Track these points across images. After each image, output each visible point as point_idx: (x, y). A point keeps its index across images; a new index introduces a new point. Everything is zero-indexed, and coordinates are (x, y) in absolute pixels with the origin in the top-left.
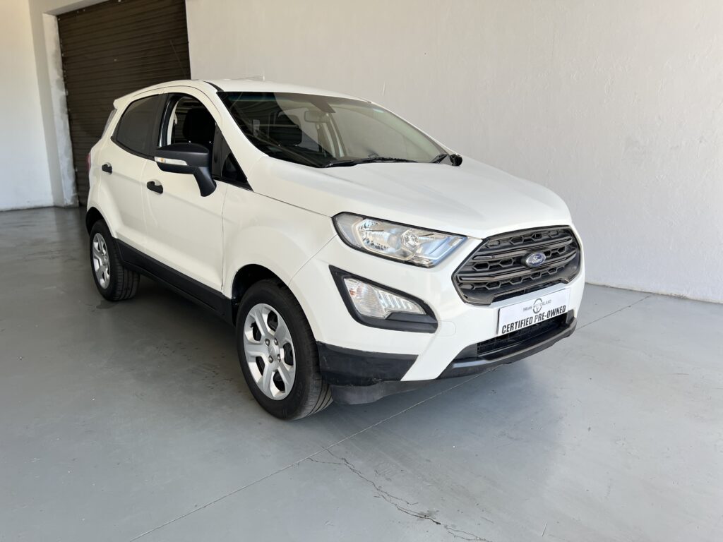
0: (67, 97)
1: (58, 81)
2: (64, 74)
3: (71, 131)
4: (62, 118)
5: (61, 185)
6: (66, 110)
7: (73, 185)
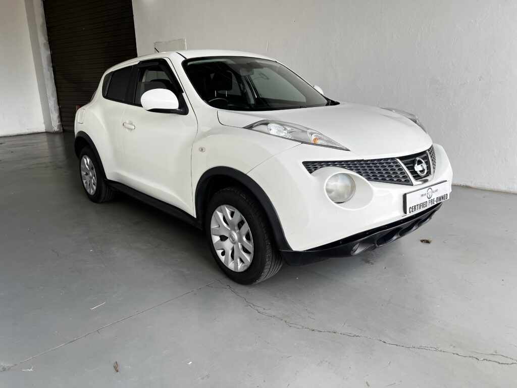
0: (51, 55)
1: (45, 44)
2: (49, 39)
3: (55, 79)
4: (48, 69)
5: (50, 117)
6: (51, 64)
7: (59, 117)
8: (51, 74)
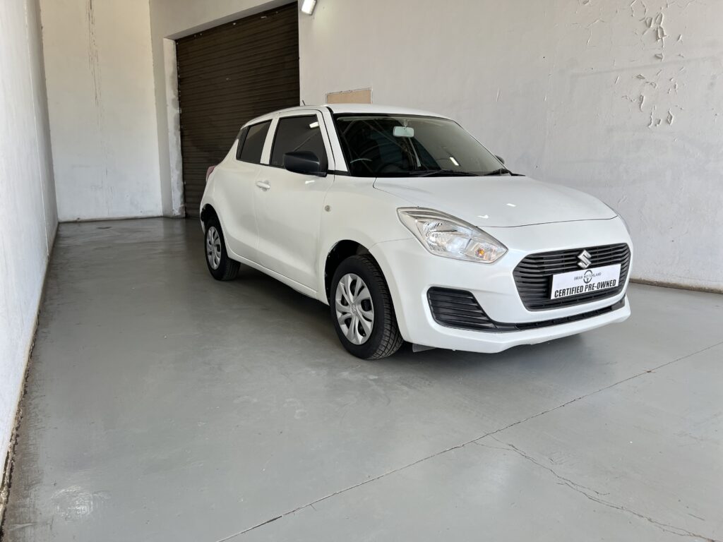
0: (181, 115)
1: (173, 100)
2: (179, 94)
3: (182, 146)
4: (175, 134)
5: (171, 196)
6: (179, 127)
7: (182, 197)
8: (177, 139)
